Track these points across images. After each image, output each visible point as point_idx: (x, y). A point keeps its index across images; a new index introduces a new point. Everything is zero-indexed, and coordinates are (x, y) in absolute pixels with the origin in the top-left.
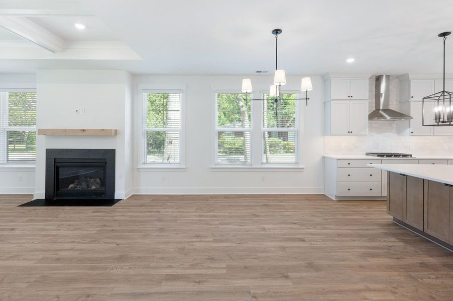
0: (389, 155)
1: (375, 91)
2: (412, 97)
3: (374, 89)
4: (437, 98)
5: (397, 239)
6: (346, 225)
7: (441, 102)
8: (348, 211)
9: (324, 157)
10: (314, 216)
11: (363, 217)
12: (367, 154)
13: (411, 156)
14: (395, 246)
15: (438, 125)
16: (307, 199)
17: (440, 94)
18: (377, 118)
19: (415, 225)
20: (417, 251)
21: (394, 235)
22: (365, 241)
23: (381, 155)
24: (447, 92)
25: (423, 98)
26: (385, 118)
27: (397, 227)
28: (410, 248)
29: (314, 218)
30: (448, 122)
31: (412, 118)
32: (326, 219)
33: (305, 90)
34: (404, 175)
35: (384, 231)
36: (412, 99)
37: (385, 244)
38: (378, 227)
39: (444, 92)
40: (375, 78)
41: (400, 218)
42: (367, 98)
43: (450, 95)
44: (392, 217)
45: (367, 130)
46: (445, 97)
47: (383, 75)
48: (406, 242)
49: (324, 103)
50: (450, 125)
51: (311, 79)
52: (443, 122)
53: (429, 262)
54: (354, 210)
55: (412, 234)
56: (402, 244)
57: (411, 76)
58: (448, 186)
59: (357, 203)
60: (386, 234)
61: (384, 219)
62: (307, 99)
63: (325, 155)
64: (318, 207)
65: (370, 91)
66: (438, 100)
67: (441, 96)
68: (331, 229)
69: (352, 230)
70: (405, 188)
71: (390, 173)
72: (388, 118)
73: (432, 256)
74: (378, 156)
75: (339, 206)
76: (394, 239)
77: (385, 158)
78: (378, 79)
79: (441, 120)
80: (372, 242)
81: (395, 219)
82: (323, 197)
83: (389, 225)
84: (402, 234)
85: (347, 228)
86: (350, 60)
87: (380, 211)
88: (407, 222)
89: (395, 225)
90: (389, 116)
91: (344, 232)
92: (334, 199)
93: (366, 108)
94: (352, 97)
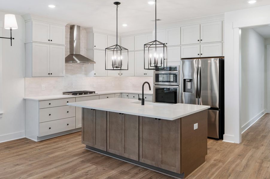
0: (81, 93)
1: (70, 38)
2: (95, 46)
3: (69, 36)
4: (113, 49)
5: (91, 163)
6: (51, 164)
7: (115, 52)
8: (50, 150)
9: (25, 100)
10: (17, 165)
11: (63, 152)
12: (64, 93)
13: (94, 92)
14: (90, 170)
15: (113, 70)
16: (8, 148)
17: (114, 47)
18: (72, 62)
19: (101, 148)
20: (104, 168)
21: (88, 161)
22: (68, 175)
23: (75, 93)
24: (119, 46)
25: (106, 49)
26: (77, 62)
27: (89, 153)
28: (100, 168)
29: (17, 167)
30: (119, 67)
31: (95, 62)
32: (31, 165)
33: (9, 29)
34: (94, 110)
35: (81, 160)
36: (94, 47)
37: (83, 171)
38: (76, 158)
39: (117, 45)
40: (69, 27)
41: (91, 145)
42: (64, 43)
43: (121, 48)
44: (85, 145)
45: (64, 71)
46: (118, 49)
47: (75, 25)
48: (96, 163)
49: (25, 44)
50: (121, 70)
51: (16, 17)
52: (117, 67)
53: (112, 175)
54: (56, 146)
55: (99, 156)
56: (94, 166)
57: (94, 30)
58: (121, 114)
59: (57, 140)
60: (83, 162)
61: (79, 149)
62: (11, 38)
63: (26, 97)
64: (20, 153)
65: (66, 38)
66: (114, 50)
67: (115, 48)
68: (37, 174)
69: (55, 168)
70: (94, 120)
71: (83, 109)
72: (78, 62)
73: (113, 169)
74: (73, 94)
75: (42, 147)
76: (89, 164)
77: (78, 96)
78: (72, 28)
79: (116, 66)
80: (73, 173)
81: (87, 147)
82: (25, 141)
83: (84, 153)
84: (93, 158)
85: (52, 167)
86: (52, 6)
87: (76, 142)
88: (96, 147)
89: (87, 151)
90: (79, 60)
91: (50, 172)
92: (36, 141)
93: (63, 52)
94: (51, 41)
